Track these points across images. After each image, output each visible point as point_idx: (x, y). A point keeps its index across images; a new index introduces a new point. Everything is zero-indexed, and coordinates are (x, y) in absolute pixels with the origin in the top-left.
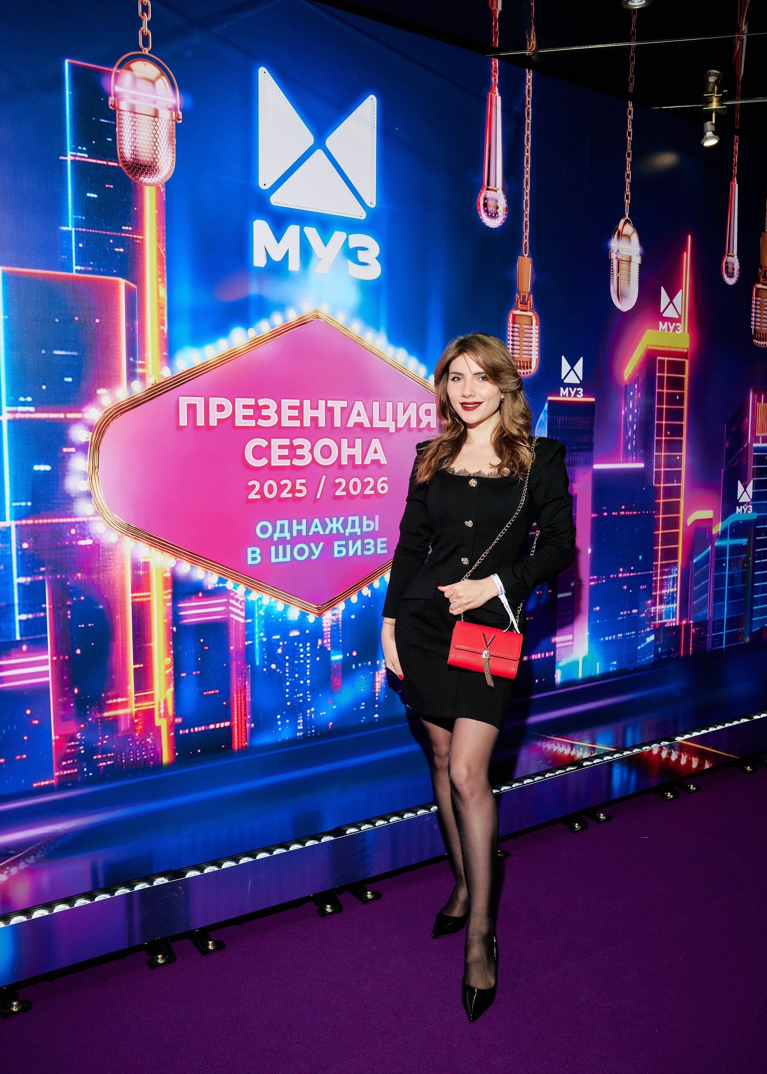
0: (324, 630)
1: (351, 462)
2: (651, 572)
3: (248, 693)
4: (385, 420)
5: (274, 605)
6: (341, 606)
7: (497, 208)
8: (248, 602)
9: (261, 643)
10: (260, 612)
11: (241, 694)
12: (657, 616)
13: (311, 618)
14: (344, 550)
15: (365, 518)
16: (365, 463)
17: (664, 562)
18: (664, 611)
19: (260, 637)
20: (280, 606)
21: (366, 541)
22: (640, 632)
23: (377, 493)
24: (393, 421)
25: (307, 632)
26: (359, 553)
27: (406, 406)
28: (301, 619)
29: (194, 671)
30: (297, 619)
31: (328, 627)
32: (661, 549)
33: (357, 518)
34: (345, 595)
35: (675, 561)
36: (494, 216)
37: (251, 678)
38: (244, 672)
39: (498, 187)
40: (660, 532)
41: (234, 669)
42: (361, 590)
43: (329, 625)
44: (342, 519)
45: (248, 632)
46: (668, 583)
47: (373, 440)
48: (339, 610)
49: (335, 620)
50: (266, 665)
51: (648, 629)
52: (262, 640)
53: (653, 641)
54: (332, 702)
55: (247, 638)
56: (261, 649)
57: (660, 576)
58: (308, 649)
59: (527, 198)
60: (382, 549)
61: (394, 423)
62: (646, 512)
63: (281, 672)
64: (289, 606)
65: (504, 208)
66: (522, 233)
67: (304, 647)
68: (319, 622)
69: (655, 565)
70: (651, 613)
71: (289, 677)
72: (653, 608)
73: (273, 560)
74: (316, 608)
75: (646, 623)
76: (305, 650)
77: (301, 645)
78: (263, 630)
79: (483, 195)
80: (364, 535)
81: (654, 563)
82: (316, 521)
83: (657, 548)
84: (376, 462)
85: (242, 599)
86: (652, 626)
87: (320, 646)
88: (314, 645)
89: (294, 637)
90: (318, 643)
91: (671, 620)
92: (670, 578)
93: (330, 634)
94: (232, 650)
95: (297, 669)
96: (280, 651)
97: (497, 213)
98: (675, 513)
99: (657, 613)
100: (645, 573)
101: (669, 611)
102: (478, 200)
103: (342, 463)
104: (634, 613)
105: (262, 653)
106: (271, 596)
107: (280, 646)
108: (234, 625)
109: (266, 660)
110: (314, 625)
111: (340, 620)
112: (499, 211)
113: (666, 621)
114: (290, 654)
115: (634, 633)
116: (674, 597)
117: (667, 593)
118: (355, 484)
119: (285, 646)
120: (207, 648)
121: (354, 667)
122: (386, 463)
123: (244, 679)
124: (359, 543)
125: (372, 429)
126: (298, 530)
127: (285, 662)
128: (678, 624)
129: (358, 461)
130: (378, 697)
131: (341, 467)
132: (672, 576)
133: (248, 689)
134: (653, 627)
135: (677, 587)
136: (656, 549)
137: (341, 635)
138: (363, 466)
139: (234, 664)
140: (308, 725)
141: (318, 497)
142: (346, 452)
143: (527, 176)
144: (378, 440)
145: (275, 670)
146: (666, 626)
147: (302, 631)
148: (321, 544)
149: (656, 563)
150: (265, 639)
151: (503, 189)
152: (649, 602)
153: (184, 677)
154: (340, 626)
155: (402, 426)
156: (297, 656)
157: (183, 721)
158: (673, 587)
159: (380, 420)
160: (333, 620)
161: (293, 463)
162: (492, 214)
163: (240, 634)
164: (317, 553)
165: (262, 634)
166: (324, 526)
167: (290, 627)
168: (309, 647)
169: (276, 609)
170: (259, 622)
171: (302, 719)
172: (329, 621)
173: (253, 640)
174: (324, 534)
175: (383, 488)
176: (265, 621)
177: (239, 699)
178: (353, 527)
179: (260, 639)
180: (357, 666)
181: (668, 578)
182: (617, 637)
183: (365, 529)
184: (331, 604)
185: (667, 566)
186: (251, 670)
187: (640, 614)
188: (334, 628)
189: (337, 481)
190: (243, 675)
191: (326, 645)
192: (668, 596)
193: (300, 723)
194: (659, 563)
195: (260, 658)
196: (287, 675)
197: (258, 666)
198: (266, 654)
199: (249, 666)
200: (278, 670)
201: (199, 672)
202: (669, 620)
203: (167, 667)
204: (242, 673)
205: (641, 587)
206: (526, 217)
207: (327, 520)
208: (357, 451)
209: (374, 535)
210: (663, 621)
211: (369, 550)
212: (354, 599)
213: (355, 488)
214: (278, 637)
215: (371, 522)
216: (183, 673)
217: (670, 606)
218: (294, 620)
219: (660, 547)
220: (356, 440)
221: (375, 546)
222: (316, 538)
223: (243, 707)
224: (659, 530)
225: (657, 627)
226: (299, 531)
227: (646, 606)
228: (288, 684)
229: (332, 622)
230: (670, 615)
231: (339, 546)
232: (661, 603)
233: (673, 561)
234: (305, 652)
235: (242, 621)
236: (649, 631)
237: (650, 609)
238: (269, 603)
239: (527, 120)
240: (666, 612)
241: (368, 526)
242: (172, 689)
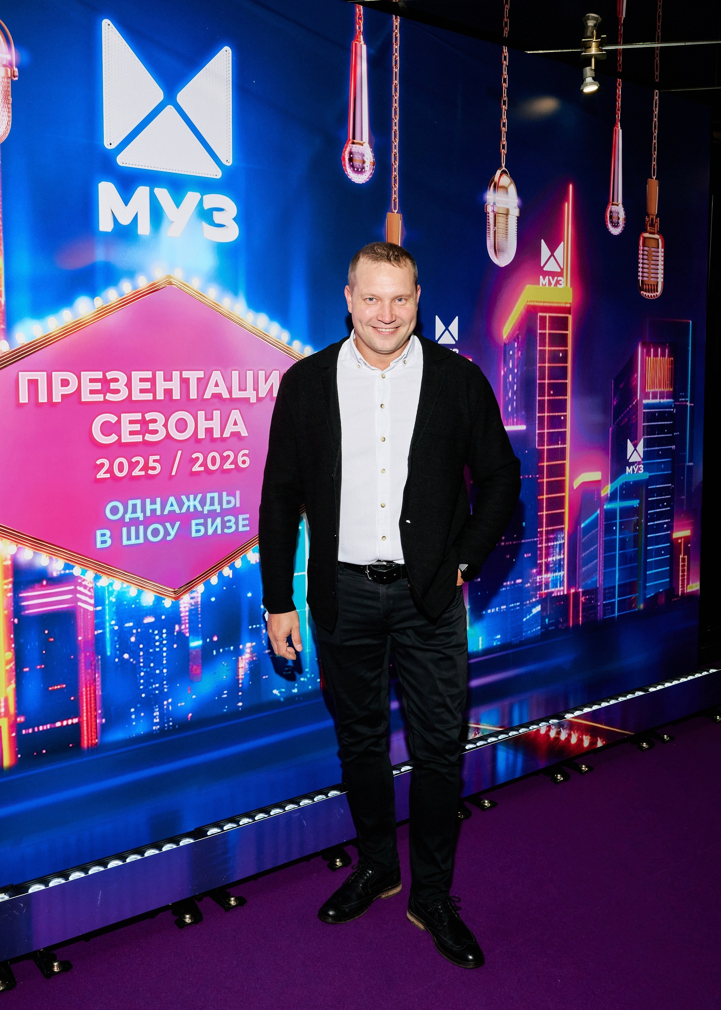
0: (182, 615)
1: (208, 435)
2: (535, 539)
3: (98, 685)
4: (245, 390)
5: (126, 590)
6: (200, 588)
7: (364, 162)
8: (98, 589)
9: (113, 631)
10: (111, 598)
11: (90, 687)
12: (543, 585)
13: (168, 603)
14: (202, 529)
15: (225, 494)
16: (224, 436)
17: (549, 528)
18: (550, 579)
19: (111, 625)
20: (133, 591)
21: (226, 519)
22: (525, 603)
23: (238, 468)
24: (254, 390)
25: (163, 617)
26: (219, 532)
27: (268, 374)
28: (157, 605)
29: (39, 665)
30: (151, 604)
31: (186, 611)
32: (546, 515)
33: (216, 495)
34: (204, 576)
35: (561, 527)
36: (360, 171)
37: (102, 670)
38: (93, 663)
39: (364, 140)
40: (545, 496)
41: (83, 661)
42: (221, 571)
43: (187, 609)
44: (200, 496)
45: (97, 621)
46: (554, 551)
47: (233, 411)
48: (198, 593)
49: (193, 604)
50: (118, 654)
51: (534, 600)
52: (114, 628)
53: (539, 611)
54: (191, 692)
55: (97, 627)
56: (112, 639)
57: (546, 543)
58: (164, 636)
59: (395, 151)
60: (244, 526)
61: (255, 392)
62: (529, 477)
63: (134, 662)
64: (142, 591)
65: (371, 162)
66: (390, 188)
67: (160, 634)
68: (176, 607)
69: (540, 531)
70: (537, 582)
71: (144, 667)
72: (538, 577)
73: (125, 542)
74: (173, 592)
75: (532, 593)
76: (161, 636)
77: (156, 632)
78: (115, 618)
79: (348, 150)
80: (224, 513)
81: (539, 530)
82: (172, 499)
83: (541, 513)
84: (235, 435)
85: (90, 585)
86: (538, 596)
87: (177, 632)
88: (170, 631)
89: (149, 624)
90: (175, 629)
91: (559, 588)
92: (557, 545)
93: (189, 619)
94: (80, 641)
95: (152, 658)
96: (133, 639)
97: (364, 168)
98: (561, 476)
99: (543, 582)
100: (529, 540)
101: (556, 579)
102: (343, 154)
103: (199, 437)
104: (519, 583)
105: (113, 642)
106: (123, 581)
107: (134, 634)
108: (82, 614)
109: (118, 650)
110: (170, 610)
111: (199, 603)
112: (365, 165)
113: (553, 590)
114: (144, 642)
115: (518, 604)
116: (561, 564)
117: (553, 560)
118: (214, 459)
119: (139, 634)
120: (52, 640)
121: (215, 653)
122: (247, 435)
123: (93, 672)
124: (218, 521)
125: (232, 400)
126: (151, 510)
127: (138, 651)
128: (565, 593)
129: (217, 434)
130: (242, 683)
131: (198, 441)
132: (558, 543)
133: (98, 681)
134: (540, 597)
135: (564, 554)
136: (540, 515)
137: (200, 619)
138: (223, 439)
139: (83, 655)
140: (165, 717)
141: (173, 473)
142: (203, 424)
143: (396, 128)
144: (238, 411)
145: (128, 660)
146: (553, 595)
147: (158, 618)
148: (178, 524)
149: (541, 529)
150: (116, 628)
151: (370, 143)
152: (535, 571)
153: (26, 672)
154: (199, 609)
155: (264, 396)
156: (153, 644)
157: (26, 719)
158: (560, 554)
159: (240, 390)
160: (191, 604)
161: (146, 438)
162: (358, 169)
163: (89, 623)
164: (173, 533)
165: (113, 622)
166: (181, 504)
167: (145, 613)
168: (165, 633)
169: (128, 595)
170: (110, 610)
171: (158, 711)
172: (187, 605)
173: (104, 628)
174: (181, 514)
175: (244, 462)
176: (117, 608)
177: (88, 693)
178: (212, 504)
179: (111, 627)
180: (218, 652)
181: (554, 545)
182: (500, 609)
183: (225, 506)
184: (189, 586)
185: (553, 532)
186: (101, 661)
187: (525, 584)
188: (193, 612)
189: (194, 456)
190: (93, 667)
191: (183, 631)
192: (555, 564)
193: (157, 716)
194: (544, 529)
195: (111, 648)
196: (142, 665)
197: (109, 657)
198: (117, 643)
199: (100, 657)
200: (132, 660)
201: (43, 666)
202: (557, 589)
203: (8, 663)
204: (91, 665)
205: (525, 556)
206: (395, 171)
207: (184, 498)
208: (215, 424)
209: (235, 512)
210: (549, 591)
211: (230, 527)
212: (214, 580)
213: (214, 463)
214: (131, 624)
215: (231, 498)
216: (26, 668)
217: (557, 574)
218: (149, 606)
219: (545, 513)
220: (214, 412)
221: (237, 523)
222: (172, 517)
223: (93, 702)
224: (543, 495)
225: (544, 597)
226: (153, 511)
227: (531, 576)
228: (142, 674)
229: (190, 605)
230: (557, 584)
231: (197, 525)
232: (547, 571)
233: (559, 527)
234: (161, 639)
235: (91, 609)
236: (535, 601)
237: (535, 578)
238: (121, 589)
239: (394, 69)
240: (553, 580)
241: (229, 502)
242: (13, 686)
